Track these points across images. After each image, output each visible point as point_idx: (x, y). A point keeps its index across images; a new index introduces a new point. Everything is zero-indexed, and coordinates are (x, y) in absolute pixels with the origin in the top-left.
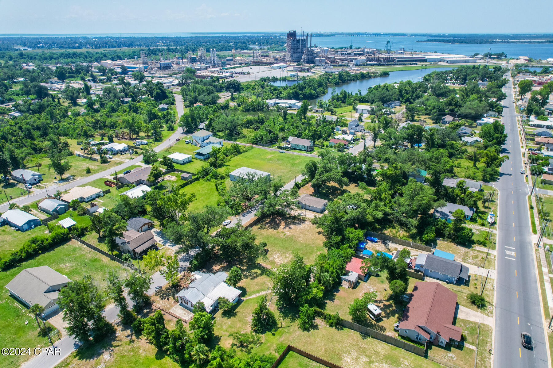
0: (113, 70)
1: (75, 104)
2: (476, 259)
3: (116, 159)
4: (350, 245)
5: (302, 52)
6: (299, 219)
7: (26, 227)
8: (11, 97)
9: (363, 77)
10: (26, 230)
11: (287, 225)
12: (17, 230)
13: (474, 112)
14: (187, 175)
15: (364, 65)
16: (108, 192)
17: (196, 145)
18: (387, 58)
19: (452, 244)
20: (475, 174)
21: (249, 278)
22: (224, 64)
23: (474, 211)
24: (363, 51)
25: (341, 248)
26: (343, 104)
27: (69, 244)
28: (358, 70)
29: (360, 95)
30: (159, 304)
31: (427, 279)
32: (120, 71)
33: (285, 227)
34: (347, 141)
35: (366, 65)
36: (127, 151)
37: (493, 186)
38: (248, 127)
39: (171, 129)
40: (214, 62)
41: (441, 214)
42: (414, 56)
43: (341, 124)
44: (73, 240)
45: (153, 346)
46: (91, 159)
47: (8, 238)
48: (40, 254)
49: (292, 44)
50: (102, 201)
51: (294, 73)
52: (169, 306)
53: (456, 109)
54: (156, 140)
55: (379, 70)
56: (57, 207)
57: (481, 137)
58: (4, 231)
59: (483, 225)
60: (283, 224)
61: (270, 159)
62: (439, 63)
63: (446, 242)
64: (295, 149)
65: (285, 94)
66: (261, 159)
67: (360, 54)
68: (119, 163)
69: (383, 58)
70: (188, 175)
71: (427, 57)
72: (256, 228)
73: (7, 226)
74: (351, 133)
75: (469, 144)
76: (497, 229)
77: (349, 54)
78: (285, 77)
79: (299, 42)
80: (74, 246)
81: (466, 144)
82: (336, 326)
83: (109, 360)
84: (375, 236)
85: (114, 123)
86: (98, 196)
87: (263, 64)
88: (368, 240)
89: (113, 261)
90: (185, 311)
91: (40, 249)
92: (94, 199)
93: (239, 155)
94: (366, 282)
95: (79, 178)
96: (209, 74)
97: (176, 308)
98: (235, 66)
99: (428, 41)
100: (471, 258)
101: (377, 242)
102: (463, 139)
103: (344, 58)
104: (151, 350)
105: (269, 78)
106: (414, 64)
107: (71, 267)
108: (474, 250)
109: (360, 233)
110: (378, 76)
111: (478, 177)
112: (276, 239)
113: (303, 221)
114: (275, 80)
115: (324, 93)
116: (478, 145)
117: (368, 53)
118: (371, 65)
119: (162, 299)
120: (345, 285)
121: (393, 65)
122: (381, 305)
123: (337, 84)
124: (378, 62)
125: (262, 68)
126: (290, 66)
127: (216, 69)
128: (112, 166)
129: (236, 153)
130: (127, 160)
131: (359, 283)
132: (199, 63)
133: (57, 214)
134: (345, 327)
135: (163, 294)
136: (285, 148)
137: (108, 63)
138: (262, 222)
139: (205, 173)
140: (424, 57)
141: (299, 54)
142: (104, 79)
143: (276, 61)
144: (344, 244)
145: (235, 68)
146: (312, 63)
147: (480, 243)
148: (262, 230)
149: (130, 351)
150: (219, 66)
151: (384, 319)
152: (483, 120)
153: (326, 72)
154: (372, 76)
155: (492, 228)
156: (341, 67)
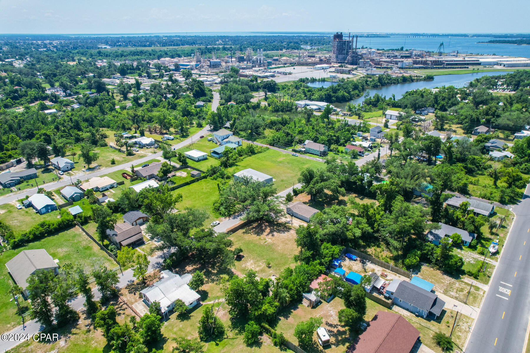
0: (167, 67)
1: (126, 98)
2: (461, 293)
3: (141, 152)
4: (321, 262)
5: (347, 54)
6: (286, 227)
7: (44, 210)
8: (78, 91)
9: (405, 80)
10: (44, 214)
11: (271, 232)
12: (37, 213)
13: (513, 124)
14: (195, 172)
15: (410, 68)
16: (122, 183)
17: (216, 143)
18: (436, 61)
19: (438, 272)
20: (491, 194)
21: (215, 283)
22: (270, 64)
23: (474, 237)
24: (411, 53)
25: (310, 263)
26: (373, 109)
27: (72, 230)
28: (401, 73)
29: (394, 99)
30: (126, 297)
31: (396, 308)
32: (174, 68)
33: (268, 234)
34: (364, 147)
35: (412, 68)
36: (152, 145)
37: (511, 209)
38: (271, 128)
39: (200, 126)
40: (260, 61)
41: (434, 237)
42: (466, 59)
43: (364, 129)
44: (77, 226)
45: (105, 339)
46: (120, 151)
47: (28, 219)
48: (46, 237)
49: (337, 46)
50: (114, 192)
51: (334, 74)
52: (133, 300)
53: (492, 120)
54: (183, 136)
55: (423, 73)
56: (73, 195)
57: (513, 153)
58: (27, 212)
59: (482, 253)
60: (268, 230)
61: (281, 162)
62: (496, 67)
63: (432, 269)
64: (309, 153)
65: (316, 96)
66: (273, 162)
67: (407, 57)
68: (142, 157)
69: (431, 61)
70: (198, 172)
71: (481, 60)
72: (241, 231)
73: (31, 208)
74: (371, 140)
75: (497, 159)
76: (499, 260)
77: (396, 57)
78: (324, 79)
79: (345, 44)
80: (76, 232)
81: (492, 159)
82: (280, 346)
83: (64, 346)
84: (355, 254)
85: (152, 118)
86: (112, 187)
87: (307, 64)
88: (347, 256)
89: (102, 251)
90: (145, 307)
91: (46, 233)
92: (107, 189)
93: (253, 156)
94: (328, 302)
95: (104, 168)
96: (251, 73)
97: (139, 304)
98: (279, 66)
99: (490, 42)
100: (455, 290)
101: (355, 260)
102: (491, 153)
103: (390, 60)
104: (101, 343)
105: (307, 79)
106: (465, 68)
107: (66, 252)
108: (462, 282)
109: (336, 249)
110: (421, 80)
111: (495, 198)
112: (255, 245)
113: (288, 229)
114: (313, 80)
115: (358, 96)
116: (506, 161)
117: (416, 55)
118: (417, 68)
119: (130, 293)
120: (305, 303)
121: (441, 68)
122: (335, 330)
123: (375, 87)
124: (425, 65)
125: (305, 68)
126: (334, 67)
127: (261, 68)
128: (136, 159)
129: (250, 154)
130: (150, 154)
131: (321, 302)
132: (245, 63)
133: (72, 201)
134: (289, 349)
135: (133, 288)
136: (299, 152)
137: (166, 60)
138: (249, 226)
139: (213, 172)
140: (478, 61)
141: (344, 56)
142: (157, 76)
143: (321, 61)
144: (316, 260)
145: (279, 68)
146: (356, 65)
147: (470, 274)
148: (245, 235)
149: (84, 340)
150: (264, 66)
151: (333, 346)
152: (523, 133)
153: (368, 74)
154: (414, 79)
155: (492, 259)
156: (384, 70)
